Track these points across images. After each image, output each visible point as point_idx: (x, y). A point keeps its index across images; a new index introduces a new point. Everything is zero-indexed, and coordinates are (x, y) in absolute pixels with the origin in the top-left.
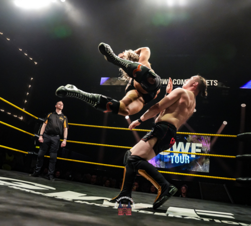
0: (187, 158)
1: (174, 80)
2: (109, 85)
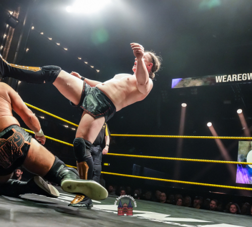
2: (182, 87)
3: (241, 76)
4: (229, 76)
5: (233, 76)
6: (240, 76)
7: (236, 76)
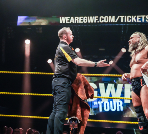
0: (120, 103)
1: (101, 17)
2: (28, 25)
3: (83, 18)
4: (72, 18)
5: (76, 18)
6: (81, 18)
7: (78, 18)
